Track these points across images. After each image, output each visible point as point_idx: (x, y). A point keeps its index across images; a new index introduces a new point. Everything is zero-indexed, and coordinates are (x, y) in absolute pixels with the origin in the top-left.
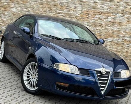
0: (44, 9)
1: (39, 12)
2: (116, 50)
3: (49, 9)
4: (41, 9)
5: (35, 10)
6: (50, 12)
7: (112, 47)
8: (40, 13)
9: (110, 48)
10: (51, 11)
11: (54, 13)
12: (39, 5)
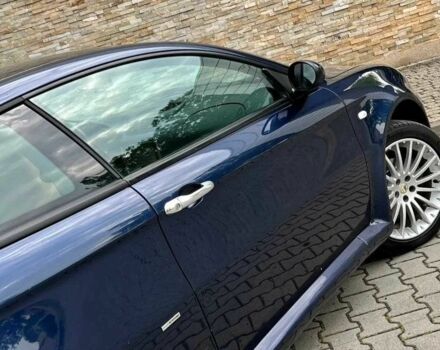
0: (54, 14)
1: (39, 35)
2: (375, 28)
3: (73, 5)
4: (40, 20)
5: (19, 35)
6: (82, 13)
7: (361, 25)
8: (47, 37)
9: (355, 30)
10: (85, 8)
11: (98, 13)
12: (27, 10)
